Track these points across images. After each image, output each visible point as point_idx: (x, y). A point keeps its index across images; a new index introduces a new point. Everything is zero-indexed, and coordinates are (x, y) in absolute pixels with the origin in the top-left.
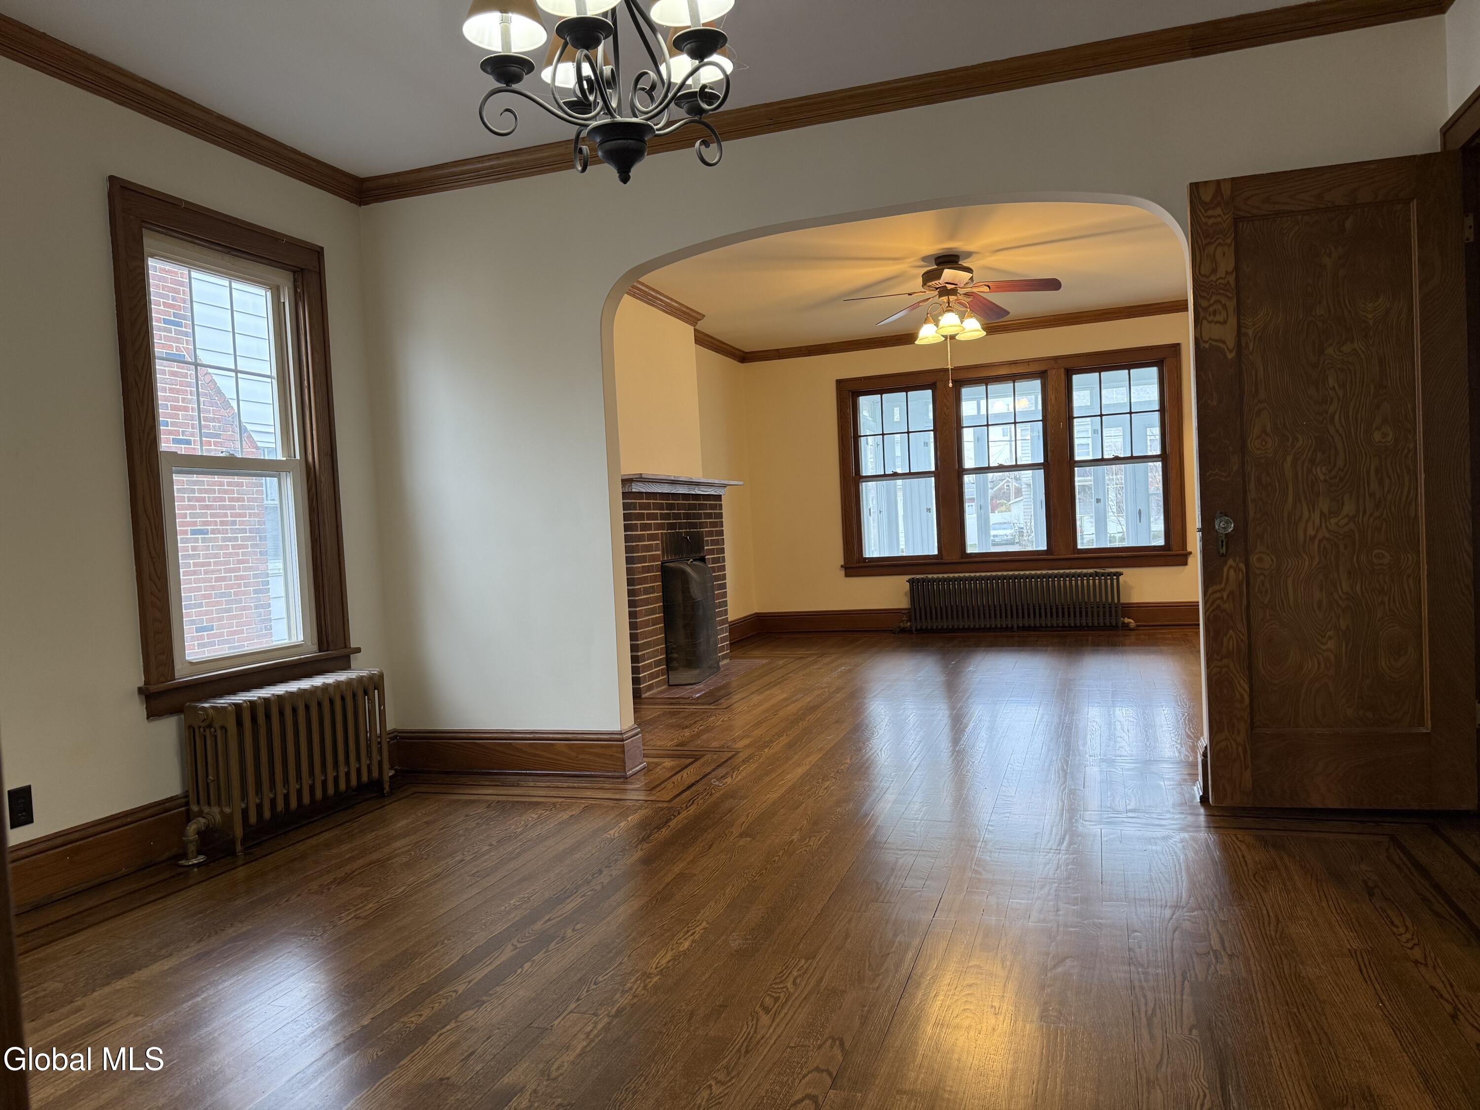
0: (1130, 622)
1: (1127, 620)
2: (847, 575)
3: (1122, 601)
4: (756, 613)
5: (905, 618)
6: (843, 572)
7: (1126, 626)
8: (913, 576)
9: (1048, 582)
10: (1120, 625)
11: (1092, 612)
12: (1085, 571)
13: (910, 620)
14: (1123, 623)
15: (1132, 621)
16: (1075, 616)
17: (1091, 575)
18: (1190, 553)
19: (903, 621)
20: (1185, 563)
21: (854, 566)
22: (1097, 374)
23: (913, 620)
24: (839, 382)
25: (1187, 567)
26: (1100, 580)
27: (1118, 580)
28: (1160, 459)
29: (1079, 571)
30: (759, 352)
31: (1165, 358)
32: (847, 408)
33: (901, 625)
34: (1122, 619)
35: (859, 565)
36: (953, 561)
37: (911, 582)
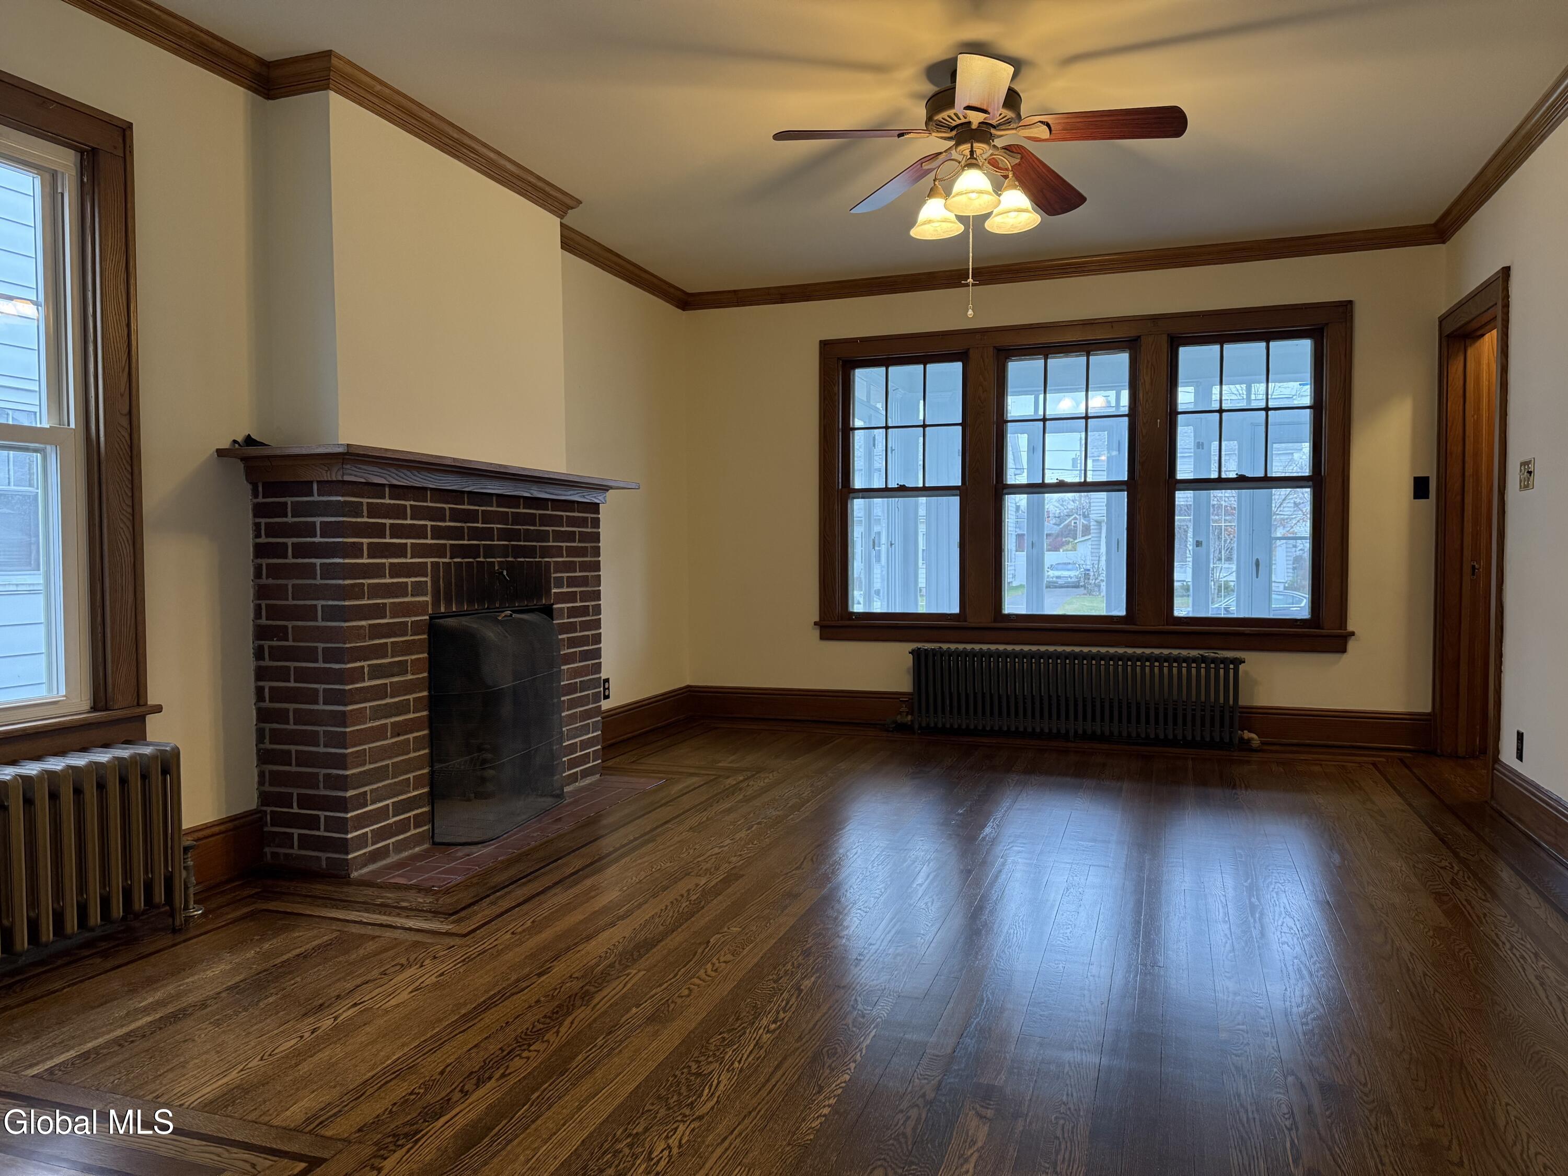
0: (1252, 739)
1: (1247, 735)
2: (822, 638)
3: (1241, 702)
5: (904, 709)
6: (817, 633)
7: (1245, 745)
8: (920, 645)
9: (1125, 666)
10: (1236, 741)
11: (1194, 716)
12: (1184, 653)
13: (911, 712)
14: (1241, 739)
15: (1254, 736)
16: (1166, 723)
17: (1194, 660)
18: (1353, 634)
19: (900, 713)
20: (1343, 650)
21: (833, 623)
22: (1217, 348)
23: (916, 711)
24: (825, 345)
25: (1345, 655)
26: (1208, 669)
27: (1236, 671)
28: (1310, 483)
29: (1175, 652)
30: (708, 293)
31: (1327, 324)
32: (835, 385)
33: (899, 718)
34: (1239, 732)
35: (841, 623)
36: (982, 625)
37: (916, 653)
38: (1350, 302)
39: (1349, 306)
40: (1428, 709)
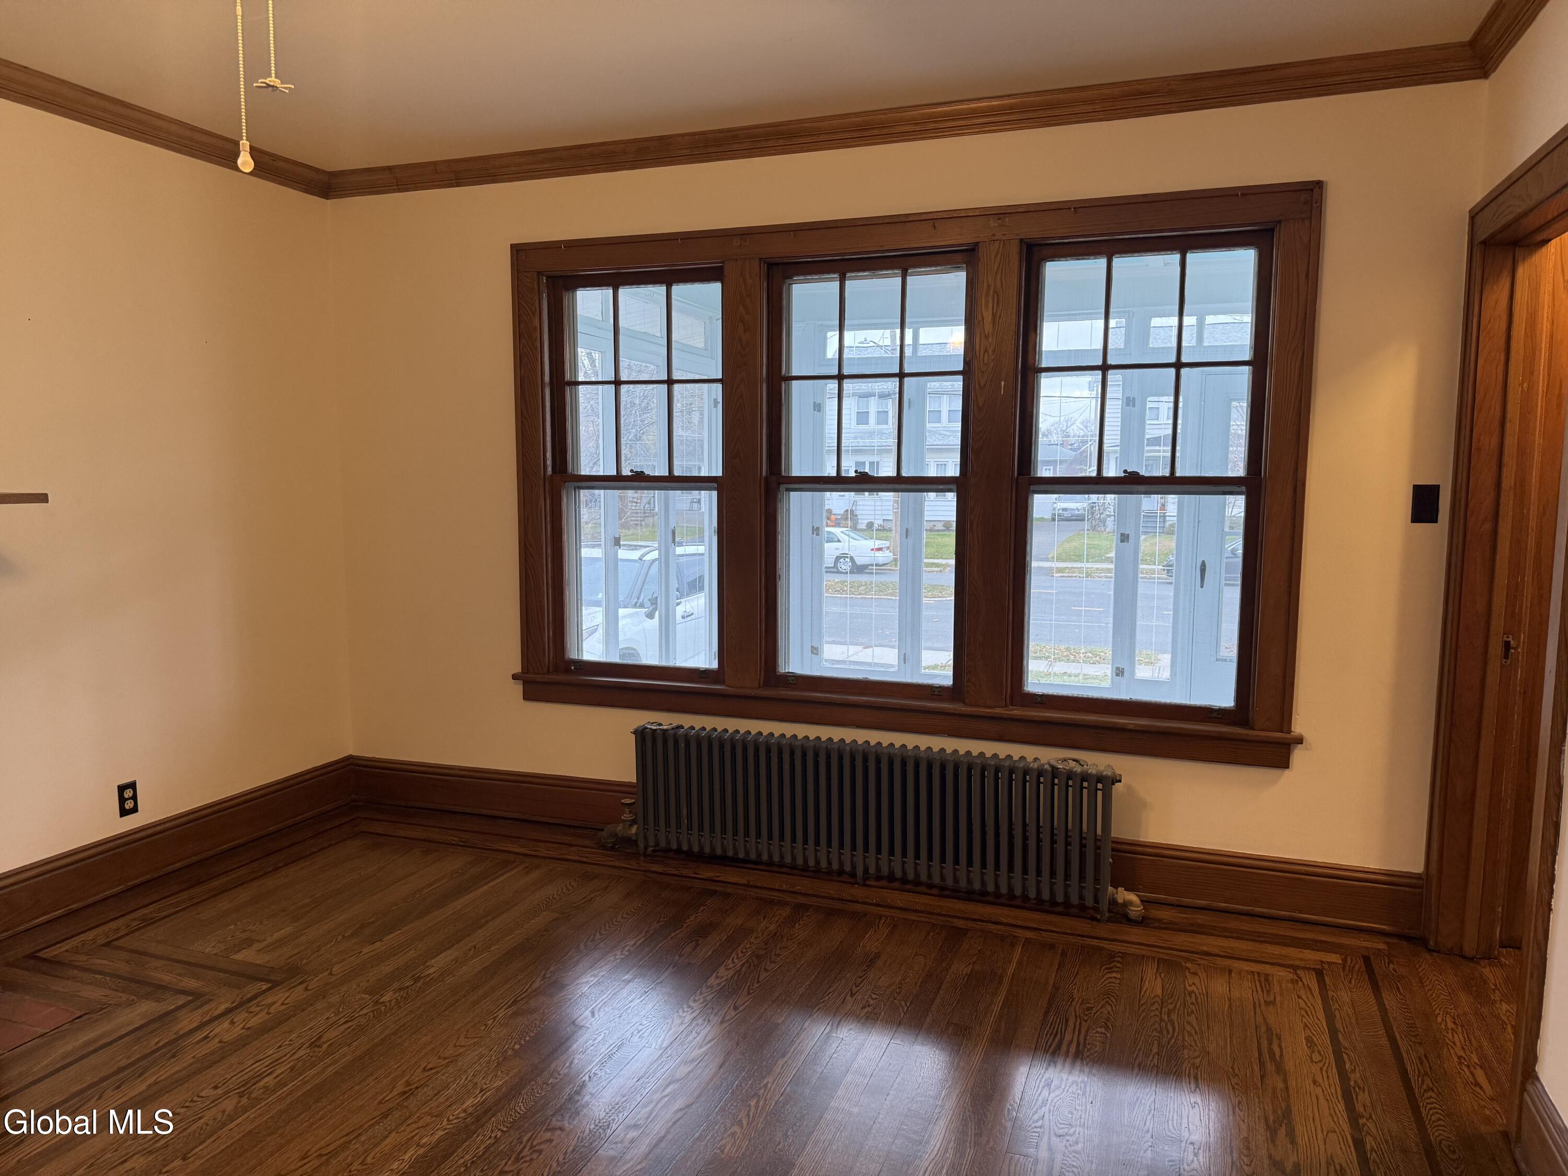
0: (1130, 902)
1: (1123, 895)
2: (527, 697)
3: (1114, 834)
4: (350, 757)
6: (518, 688)
7: (1120, 914)
10: (1104, 906)
13: (635, 822)
14: (1113, 902)
15: (1132, 897)
17: (1042, 772)
18: (1300, 741)
19: (623, 821)
20: (1283, 763)
21: (543, 676)
22: (1102, 262)
23: (641, 822)
24: (519, 252)
25: (1287, 772)
28: (1244, 489)
30: (354, 172)
31: (1280, 222)
32: (534, 314)
34: (1110, 889)
35: (555, 676)
38: (1319, 184)
39: (1316, 190)
40: (1418, 867)
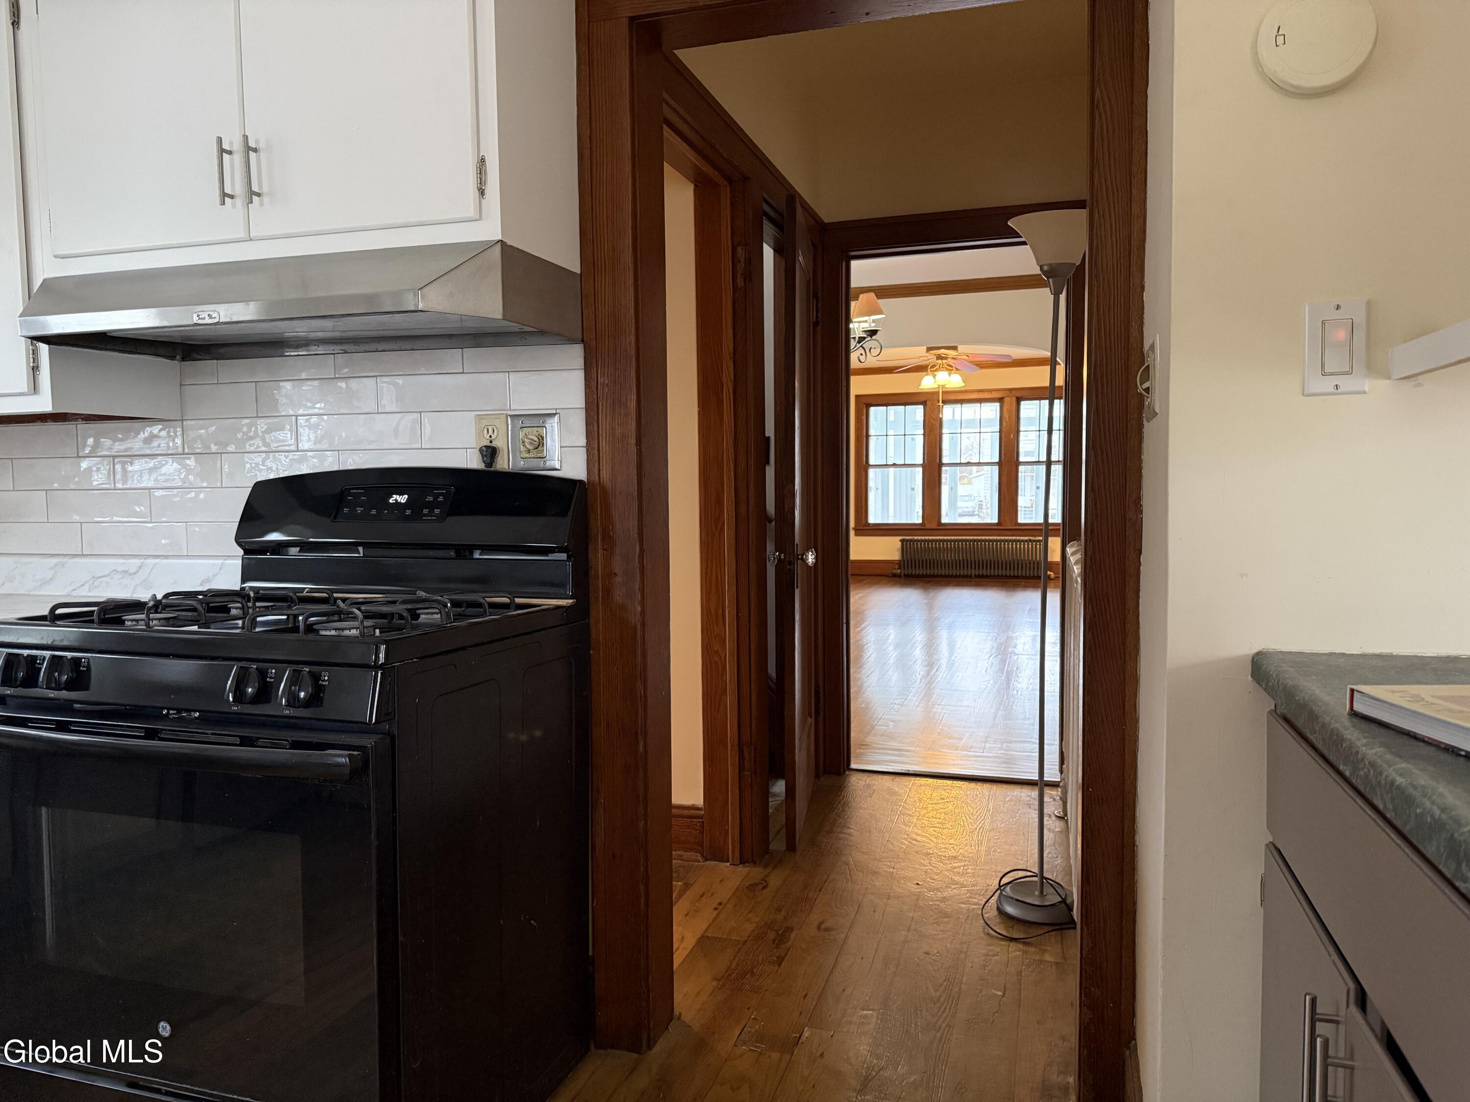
1: (1049, 573)
5: (896, 567)
7: (1048, 577)
8: (904, 538)
12: (1022, 538)
13: (900, 568)
15: (1052, 573)
17: (1026, 541)
19: (895, 569)
21: (862, 528)
23: (902, 569)
24: (857, 397)
26: (1032, 544)
29: (1018, 538)
33: (894, 571)
35: (865, 528)
36: (932, 528)
37: (902, 541)
